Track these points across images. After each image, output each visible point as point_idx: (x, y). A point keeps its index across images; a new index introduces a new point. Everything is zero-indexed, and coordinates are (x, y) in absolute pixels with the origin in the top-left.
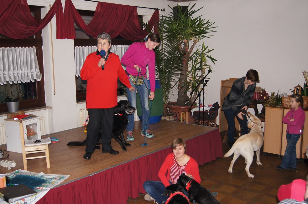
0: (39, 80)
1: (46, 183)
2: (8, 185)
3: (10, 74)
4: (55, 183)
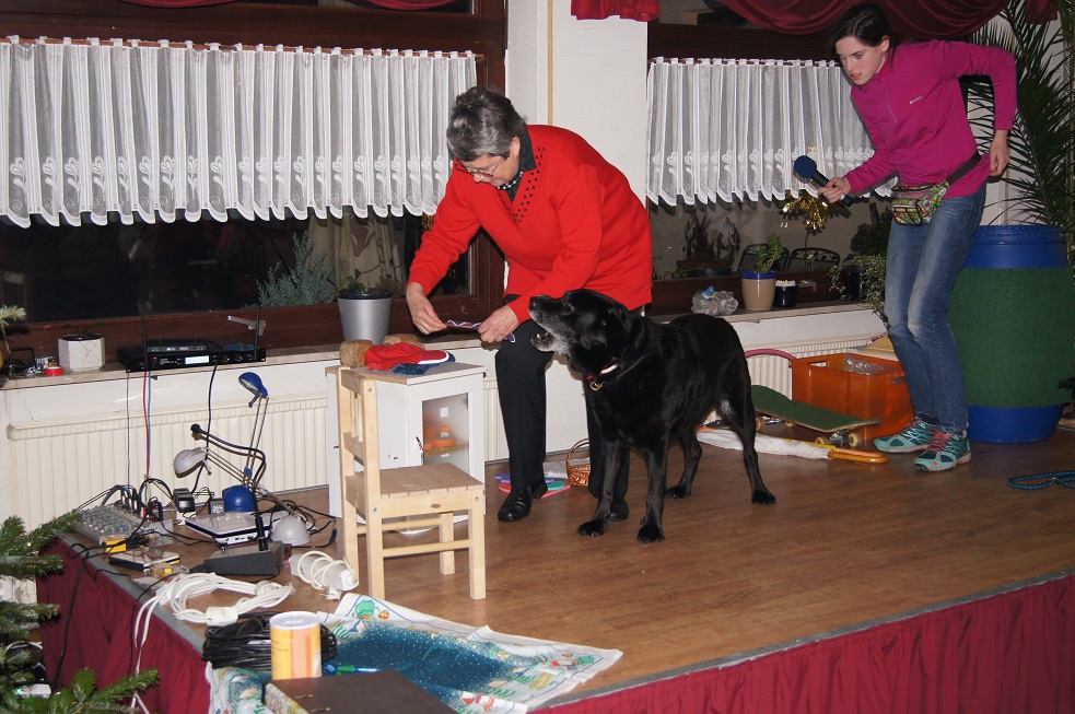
1: (509, 679)
2: (331, 668)
3: (360, 173)
4: (553, 686)
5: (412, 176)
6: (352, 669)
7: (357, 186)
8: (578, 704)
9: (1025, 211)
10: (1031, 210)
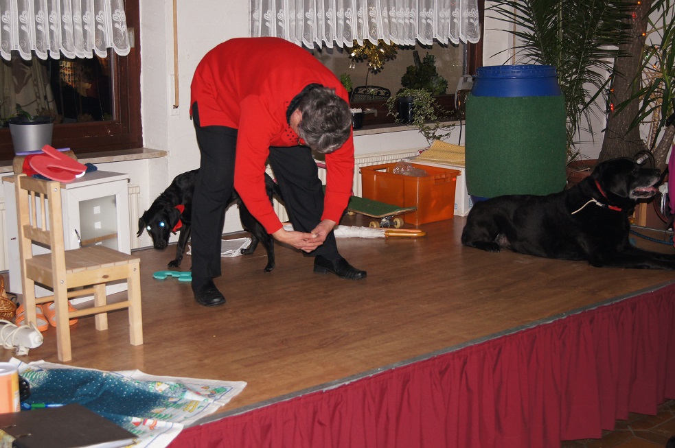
0: (124, 52)
1: (167, 406)
2: (26, 405)
3: (25, 25)
4: (201, 409)
5: (66, 27)
6: (43, 405)
7: (22, 35)
8: (221, 421)
9: (527, 55)
10: (532, 55)
